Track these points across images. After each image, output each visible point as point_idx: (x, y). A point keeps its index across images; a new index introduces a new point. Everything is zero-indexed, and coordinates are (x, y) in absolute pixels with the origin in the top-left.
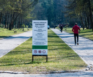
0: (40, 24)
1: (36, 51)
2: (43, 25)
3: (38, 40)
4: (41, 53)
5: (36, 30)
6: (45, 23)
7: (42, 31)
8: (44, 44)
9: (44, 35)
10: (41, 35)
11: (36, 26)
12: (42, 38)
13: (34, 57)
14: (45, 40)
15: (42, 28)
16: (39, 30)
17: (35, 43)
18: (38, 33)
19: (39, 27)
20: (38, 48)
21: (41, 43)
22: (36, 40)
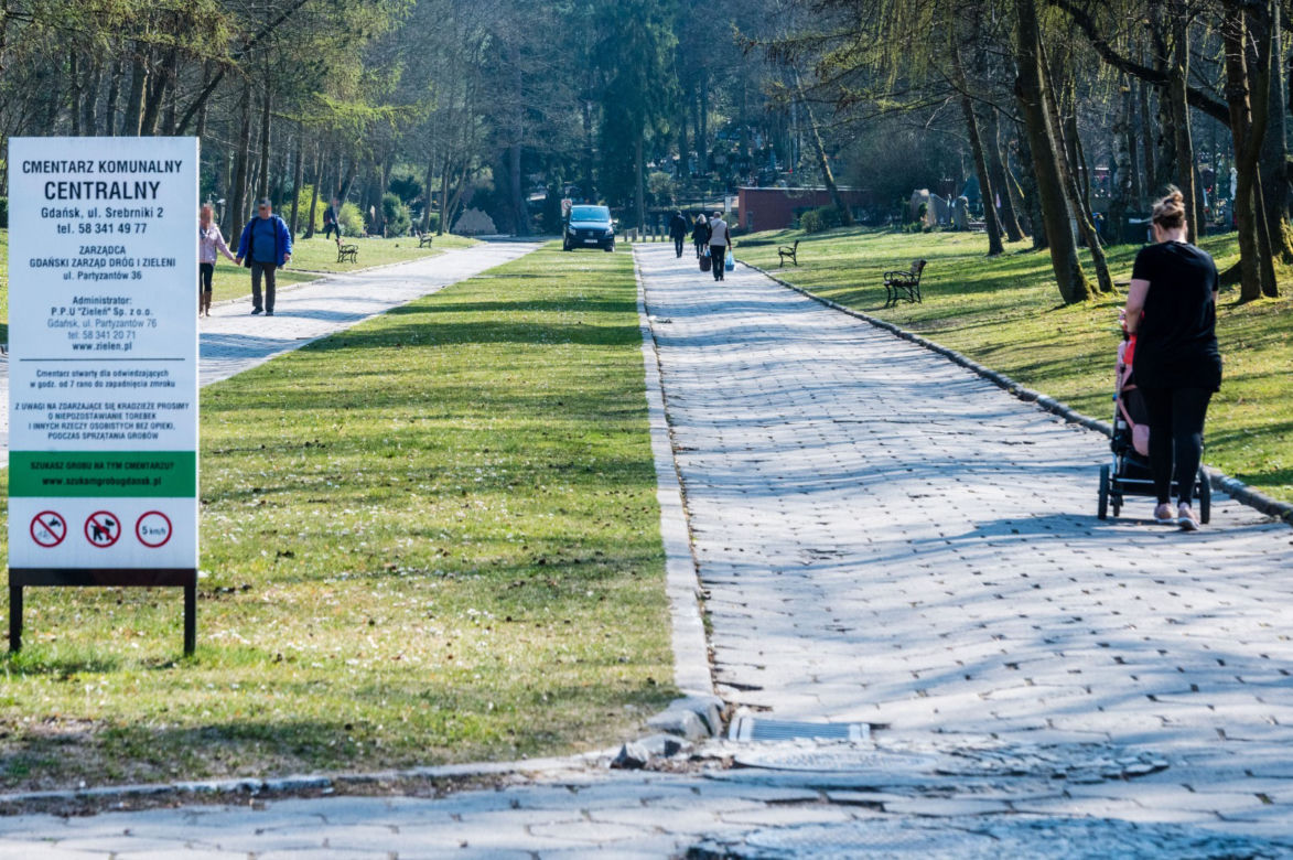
0: (101, 189)
1: (59, 520)
2: (140, 190)
3: (85, 379)
4: (114, 541)
5: (51, 263)
6: (169, 166)
7: (125, 276)
8: (155, 436)
9: (154, 323)
10: (111, 316)
11: (53, 213)
12: (128, 354)
13: (27, 591)
14: (163, 379)
15: (133, 228)
16: (95, 256)
17: (38, 426)
18: (82, 301)
19: (86, 220)
20: (81, 481)
21: (114, 416)
22: (50, 384)
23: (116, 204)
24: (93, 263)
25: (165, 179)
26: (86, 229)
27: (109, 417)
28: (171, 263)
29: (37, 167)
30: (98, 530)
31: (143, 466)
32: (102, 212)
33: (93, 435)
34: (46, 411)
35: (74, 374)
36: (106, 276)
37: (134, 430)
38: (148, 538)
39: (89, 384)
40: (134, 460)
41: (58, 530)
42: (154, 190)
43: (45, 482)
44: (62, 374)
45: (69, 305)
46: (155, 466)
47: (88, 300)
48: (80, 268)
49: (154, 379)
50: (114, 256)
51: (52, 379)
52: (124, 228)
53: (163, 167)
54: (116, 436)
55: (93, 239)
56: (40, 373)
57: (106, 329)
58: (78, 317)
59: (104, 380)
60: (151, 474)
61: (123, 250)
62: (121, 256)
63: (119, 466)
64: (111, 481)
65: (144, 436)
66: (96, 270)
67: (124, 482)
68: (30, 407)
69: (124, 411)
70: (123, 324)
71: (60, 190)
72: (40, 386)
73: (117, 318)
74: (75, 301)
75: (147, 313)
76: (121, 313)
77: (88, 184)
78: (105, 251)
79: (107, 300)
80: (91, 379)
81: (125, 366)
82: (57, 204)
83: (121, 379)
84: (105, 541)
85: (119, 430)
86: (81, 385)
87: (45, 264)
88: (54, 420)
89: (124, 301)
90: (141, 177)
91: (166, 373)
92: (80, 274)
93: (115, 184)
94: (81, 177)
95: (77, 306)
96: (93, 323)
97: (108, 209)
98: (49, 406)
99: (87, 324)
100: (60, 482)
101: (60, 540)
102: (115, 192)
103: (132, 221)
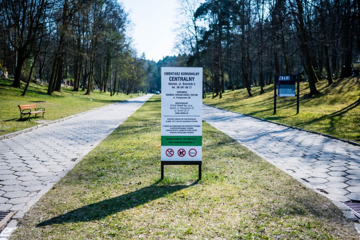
0: (182, 79)
1: (172, 151)
2: (190, 79)
3: (178, 120)
4: (184, 155)
5: (171, 95)
6: (197, 74)
7: (187, 98)
8: (193, 133)
9: (193, 108)
10: (184, 106)
11: (171, 84)
12: (188, 115)
13: (165, 166)
14: (195, 120)
15: (189, 87)
16: (180, 93)
17: (168, 130)
18: (177, 103)
19: (178, 86)
20: (177, 142)
21: (184, 128)
22: (170, 121)
23: (185, 82)
24: (180, 95)
25: (195, 76)
26: (178, 87)
27: (183, 129)
28: (197, 95)
29: (167, 74)
30: (181, 153)
31: (190, 139)
32: (182, 84)
33: (180, 132)
34: (169, 127)
35: (176, 119)
36: (183, 98)
37: (189, 131)
38: (191, 155)
39: (179, 121)
40: (189, 138)
41: (172, 153)
42: (193, 79)
43: (169, 142)
44: (173, 119)
45: (174, 104)
46: (193, 139)
47: (179, 103)
48: (177, 96)
49: (193, 120)
50: (184, 93)
51: (171, 120)
52: (187, 87)
53: (195, 74)
54: (185, 133)
55: (180, 90)
56: (168, 119)
57: (183, 109)
58: (177, 107)
59: (182, 120)
60: (192, 141)
61: (186, 92)
62: (186, 94)
63: (185, 139)
64: (184, 142)
65: (191, 133)
66: (181, 96)
67: (186, 143)
68: (166, 126)
69: (186, 127)
70: (186, 108)
71: (173, 79)
72: (168, 122)
73: (185, 107)
74: (176, 103)
75: (192, 106)
76: (186, 106)
77: (179, 78)
78: (182, 92)
79: (183, 103)
80: (179, 120)
81: (187, 117)
82: (172, 82)
83: (186, 120)
84: (182, 155)
85: (185, 131)
86: (177, 121)
87: (169, 95)
88: (171, 129)
89: (187, 103)
90: (190, 76)
91: (196, 119)
92: (177, 97)
93: (185, 78)
94: (177, 76)
95: (176, 104)
96: (180, 108)
97: (183, 83)
98: (170, 126)
99: (178, 108)
100: (172, 142)
101: (172, 155)
102: (185, 79)
103: (188, 86)
